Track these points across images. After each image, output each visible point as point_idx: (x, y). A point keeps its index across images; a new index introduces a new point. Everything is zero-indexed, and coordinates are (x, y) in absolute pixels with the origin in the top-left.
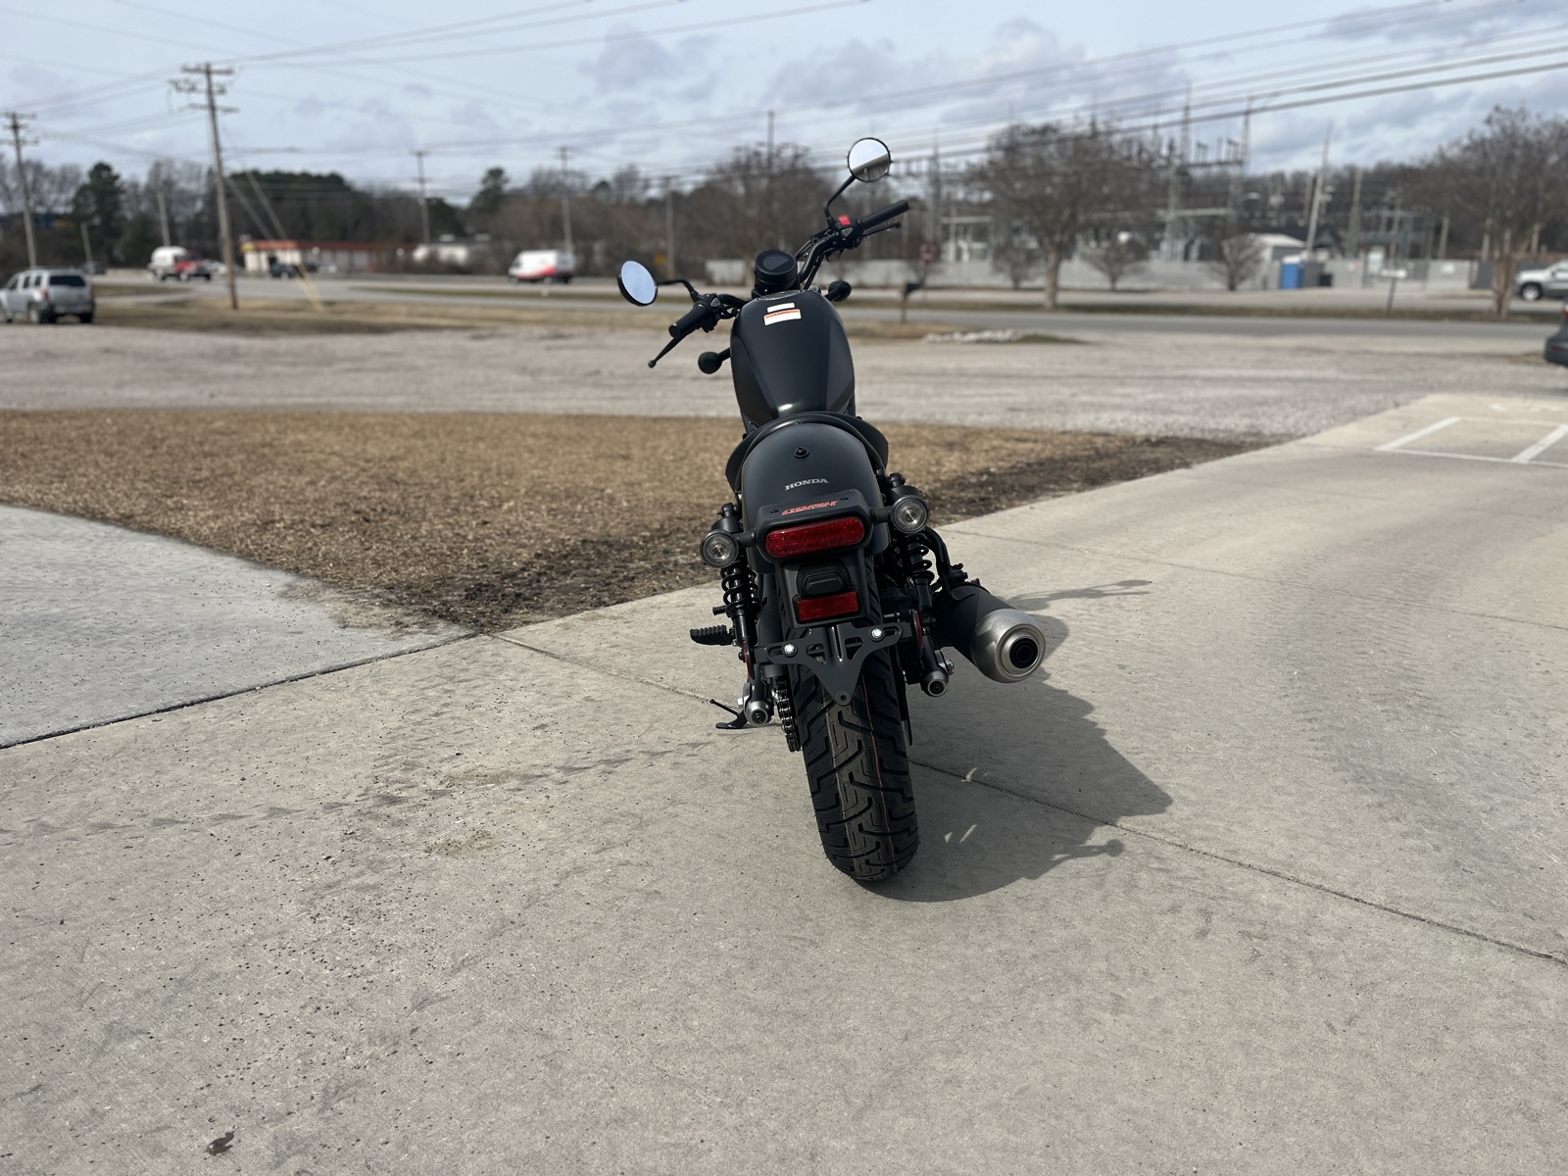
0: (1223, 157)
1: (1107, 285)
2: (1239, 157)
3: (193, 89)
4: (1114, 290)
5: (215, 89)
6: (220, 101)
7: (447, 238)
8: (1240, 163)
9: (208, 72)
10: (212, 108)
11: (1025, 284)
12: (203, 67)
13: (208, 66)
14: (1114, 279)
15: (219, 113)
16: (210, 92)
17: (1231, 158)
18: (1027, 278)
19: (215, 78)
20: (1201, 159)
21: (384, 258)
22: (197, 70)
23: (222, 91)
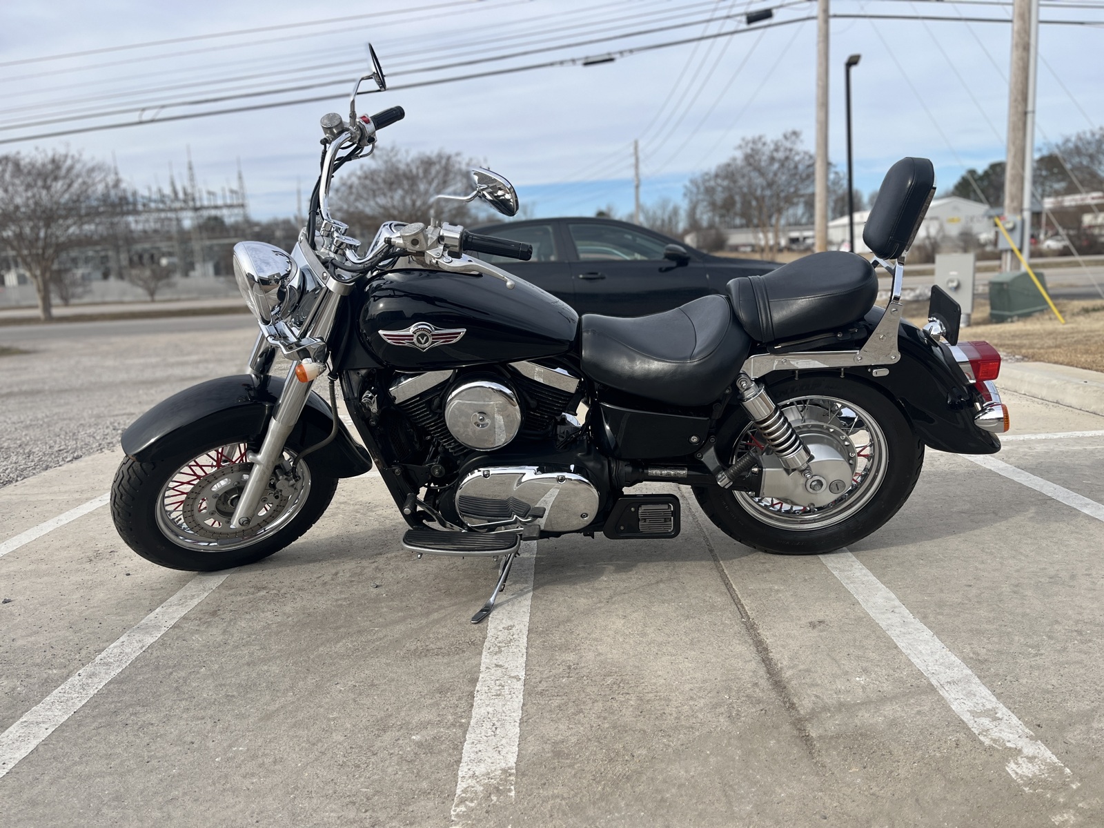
0: (229, 202)
1: (148, 298)
2: (240, 201)
4: (153, 301)
8: (242, 206)
11: (73, 301)
14: (152, 293)
17: (235, 202)
18: (73, 296)
20: (212, 203)
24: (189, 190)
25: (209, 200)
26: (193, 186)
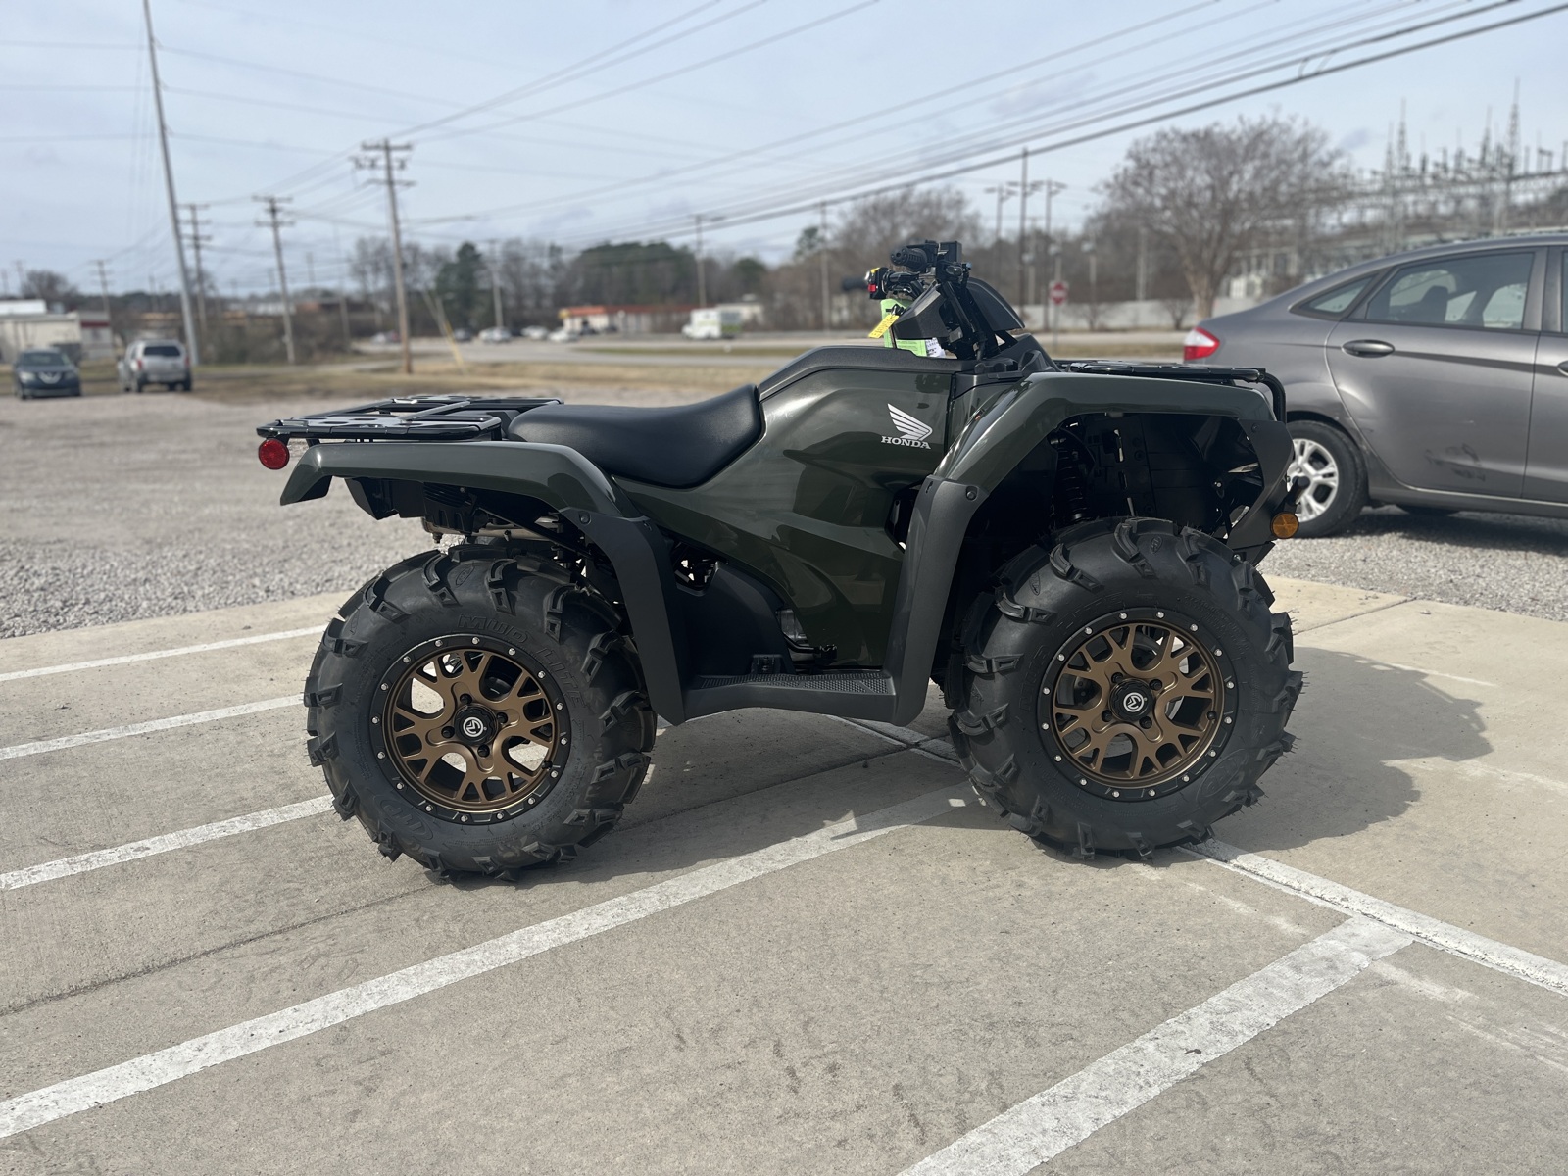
3: (373, 165)
5: (395, 164)
6: (397, 175)
7: (749, 297)
9: (387, 148)
10: (390, 183)
12: (382, 143)
13: (387, 142)
15: (397, 188)
16: (389, 168)
19: (395, 155)
21: (660, 319)
22: (377, 147)
23: (402, 166)
24: (1507, 149)
25: (1539, 163)
26: (1513, 144)
